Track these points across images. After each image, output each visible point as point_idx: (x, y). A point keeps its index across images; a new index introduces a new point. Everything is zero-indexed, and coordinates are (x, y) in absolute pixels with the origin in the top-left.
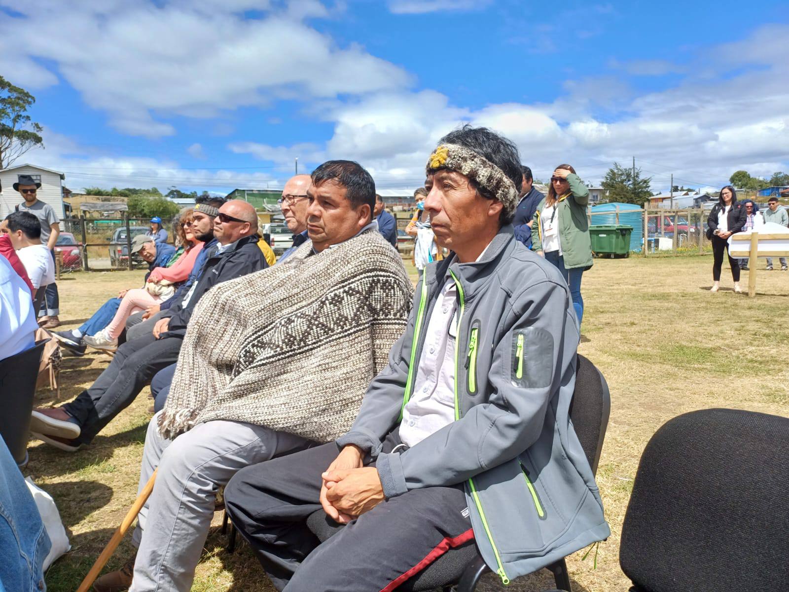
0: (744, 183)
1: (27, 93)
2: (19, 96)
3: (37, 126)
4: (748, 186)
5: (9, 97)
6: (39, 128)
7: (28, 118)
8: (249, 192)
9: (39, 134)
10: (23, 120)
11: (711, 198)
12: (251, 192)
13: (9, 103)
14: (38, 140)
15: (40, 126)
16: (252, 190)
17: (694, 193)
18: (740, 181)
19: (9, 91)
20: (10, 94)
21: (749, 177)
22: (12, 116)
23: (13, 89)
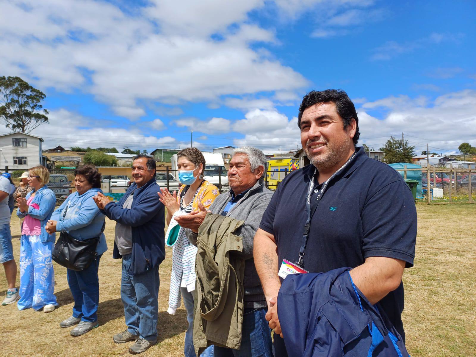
0: (468, 150)
1: (42, 92)
2: (36, 94)
3: (46, 111)
4: (470, 152)
5: (31, 95)
6: (47, 112)
7: (41, 106)
8: (164, 151)
9: (46, 116)
10: (38, 108)
11: (449, 159)
12: (166, 151)
13: (31, 98)
14: (46, 119)
15: (48, 111)
16: (166, 150)
17: (438, 155)
18: (465, 149)
19: (31, 91)
20: (31, 93)
21: (471, 147)
22: (32, 105)
23: (33, 90)
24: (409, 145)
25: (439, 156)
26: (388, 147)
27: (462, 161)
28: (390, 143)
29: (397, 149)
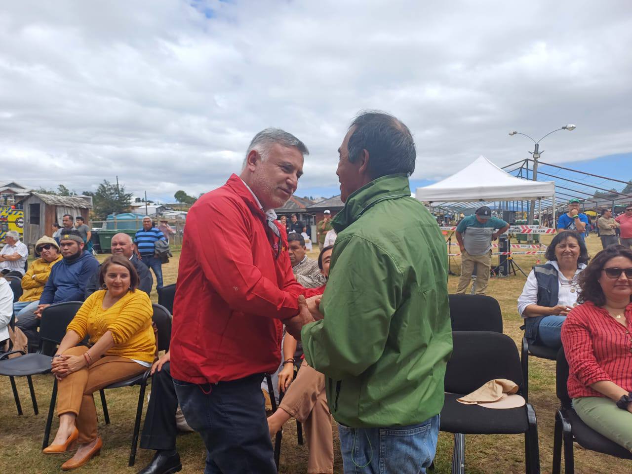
0: (184, 199)
4: (186, 201)
11: (166, 208)
18: (181, 197)
24: (126, 193)
25: (155, 205)
26: (102, 192)
27: (179, 210)
28: (103, 189)
29: (113, 196)
